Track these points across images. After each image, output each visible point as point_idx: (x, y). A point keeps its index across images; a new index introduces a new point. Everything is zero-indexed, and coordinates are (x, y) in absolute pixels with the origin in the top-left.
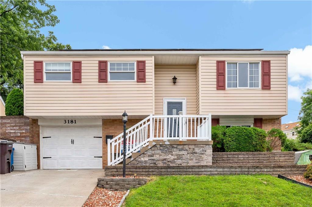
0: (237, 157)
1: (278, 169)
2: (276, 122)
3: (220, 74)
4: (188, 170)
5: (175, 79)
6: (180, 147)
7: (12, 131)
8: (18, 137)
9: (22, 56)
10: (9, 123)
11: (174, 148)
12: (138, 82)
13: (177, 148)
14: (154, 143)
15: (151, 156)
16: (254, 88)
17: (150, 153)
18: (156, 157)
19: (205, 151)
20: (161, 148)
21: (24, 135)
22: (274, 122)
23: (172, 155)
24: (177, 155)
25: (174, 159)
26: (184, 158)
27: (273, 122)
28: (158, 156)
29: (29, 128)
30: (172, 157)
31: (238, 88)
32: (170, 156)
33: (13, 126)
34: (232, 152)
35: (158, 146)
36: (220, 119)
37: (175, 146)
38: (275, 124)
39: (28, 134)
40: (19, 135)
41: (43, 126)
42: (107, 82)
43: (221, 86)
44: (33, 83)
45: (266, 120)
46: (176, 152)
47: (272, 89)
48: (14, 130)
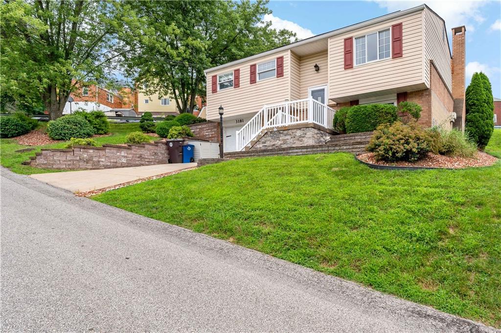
0: (353, 138)
1: (358, 146)
2: (425, 93)
3: (348, 52)
4: (279, 152)
5: (316, 66)
6: (285, 132)
7: (207, 134)
8: (211, 137)
9: (205, 74)
10: (205, 128)
11: (281, 133)
12: (277, 77)
13: (282, 133)
14: (266, 131)
15: (265, 143)
16: (385, 59)
17: (263, 140)
18: (268, 144)
19: (306, 134)
20: (271, 135)
21: (214, 135)
22: (422, 93)
23: (279, 140)
24: (283, 140)
25: (281, 144)
26: (288, 142)
27: (420, 94)
28: (269, 142)
29: (216, 130)
30: (280, 143)
31: (367, 63)
32: (278, 141)
33: (208, 130)
34: (351, 134)
35: (269, 133)
36: (360, 100)
37: (282, 132)
38: (423, 97)
39: (216, 135)
40: (211, 136)
41: (226, 128)
42: (255, 83)
43: (348, 65)
44: (212, 94)
45: (412, 93)
46: (282, 137)
47: (404, 56)
48: (208, 132)
